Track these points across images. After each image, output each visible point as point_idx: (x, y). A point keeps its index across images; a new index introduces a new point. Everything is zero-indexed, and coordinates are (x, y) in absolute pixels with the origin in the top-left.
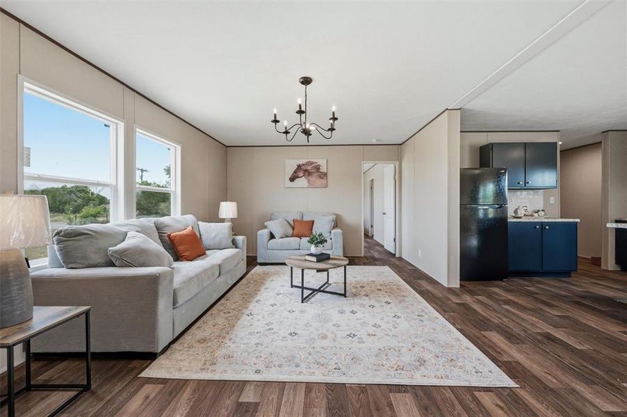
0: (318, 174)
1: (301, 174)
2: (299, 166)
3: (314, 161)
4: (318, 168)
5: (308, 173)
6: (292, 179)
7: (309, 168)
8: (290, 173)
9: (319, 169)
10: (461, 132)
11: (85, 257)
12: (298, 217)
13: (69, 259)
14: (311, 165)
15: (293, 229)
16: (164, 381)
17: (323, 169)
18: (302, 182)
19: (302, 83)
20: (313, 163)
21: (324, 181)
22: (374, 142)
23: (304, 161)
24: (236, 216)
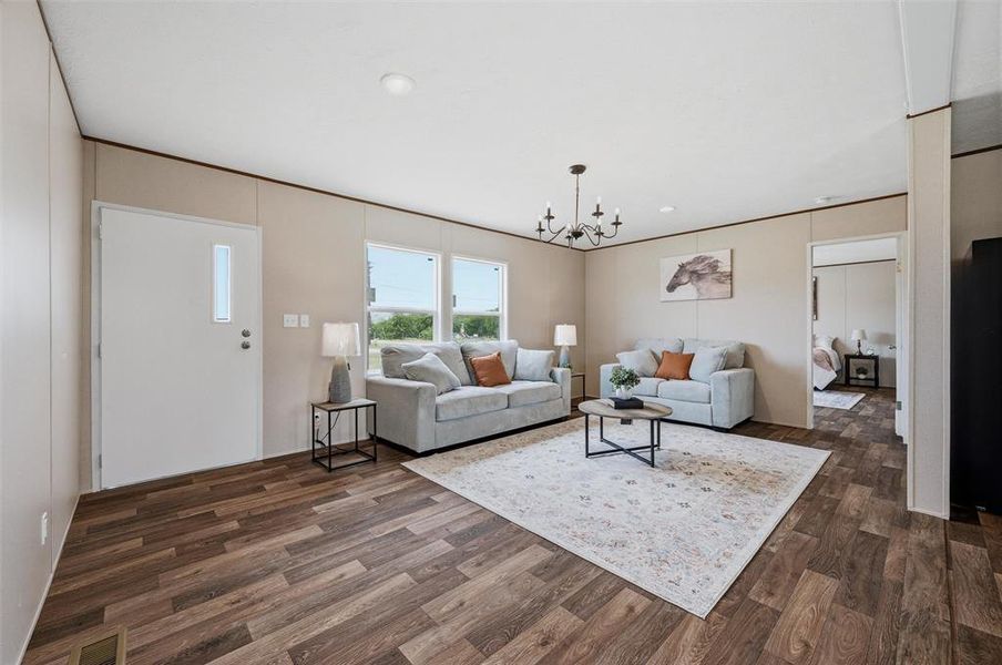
0: (714, 276)
1: (685, 279)
2: (682, 267)
3: (707, 254)
4: (714, 267)
5: (697, 276)
6: (671, 288)
7: (699, 267)
8: (667, 280)
9: (716, 267)
10: (953, 157)
11: (394, 370)
12: (672, 348)
13: (389, 370)
14: (703, 261)
15: (659, 364)
16: (409, 471)
17: (725, 267)
18: (687, 291)
19: (573, 172)
20: (706, 258)
21: (727, 287)
22: (821, 203)
23: (690, 258)
24: (574, 343)
